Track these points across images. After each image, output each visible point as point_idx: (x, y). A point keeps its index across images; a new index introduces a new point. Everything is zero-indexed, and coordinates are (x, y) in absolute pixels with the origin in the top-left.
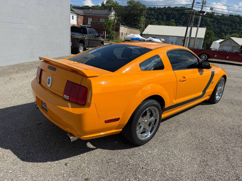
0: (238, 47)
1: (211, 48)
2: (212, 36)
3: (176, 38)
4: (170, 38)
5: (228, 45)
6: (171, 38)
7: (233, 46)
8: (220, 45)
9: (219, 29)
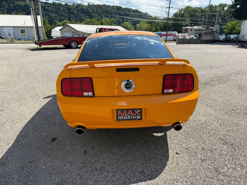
0: (76, 32)
1: (52, 36)
2: (46, 24)
3: (12, 28)
4: (5, 30)
5: (67, 32)
6: (6, 28)
7: (73, 32)
8: (61, 32)
9: (48, 16)
